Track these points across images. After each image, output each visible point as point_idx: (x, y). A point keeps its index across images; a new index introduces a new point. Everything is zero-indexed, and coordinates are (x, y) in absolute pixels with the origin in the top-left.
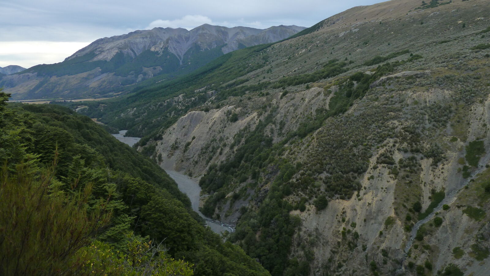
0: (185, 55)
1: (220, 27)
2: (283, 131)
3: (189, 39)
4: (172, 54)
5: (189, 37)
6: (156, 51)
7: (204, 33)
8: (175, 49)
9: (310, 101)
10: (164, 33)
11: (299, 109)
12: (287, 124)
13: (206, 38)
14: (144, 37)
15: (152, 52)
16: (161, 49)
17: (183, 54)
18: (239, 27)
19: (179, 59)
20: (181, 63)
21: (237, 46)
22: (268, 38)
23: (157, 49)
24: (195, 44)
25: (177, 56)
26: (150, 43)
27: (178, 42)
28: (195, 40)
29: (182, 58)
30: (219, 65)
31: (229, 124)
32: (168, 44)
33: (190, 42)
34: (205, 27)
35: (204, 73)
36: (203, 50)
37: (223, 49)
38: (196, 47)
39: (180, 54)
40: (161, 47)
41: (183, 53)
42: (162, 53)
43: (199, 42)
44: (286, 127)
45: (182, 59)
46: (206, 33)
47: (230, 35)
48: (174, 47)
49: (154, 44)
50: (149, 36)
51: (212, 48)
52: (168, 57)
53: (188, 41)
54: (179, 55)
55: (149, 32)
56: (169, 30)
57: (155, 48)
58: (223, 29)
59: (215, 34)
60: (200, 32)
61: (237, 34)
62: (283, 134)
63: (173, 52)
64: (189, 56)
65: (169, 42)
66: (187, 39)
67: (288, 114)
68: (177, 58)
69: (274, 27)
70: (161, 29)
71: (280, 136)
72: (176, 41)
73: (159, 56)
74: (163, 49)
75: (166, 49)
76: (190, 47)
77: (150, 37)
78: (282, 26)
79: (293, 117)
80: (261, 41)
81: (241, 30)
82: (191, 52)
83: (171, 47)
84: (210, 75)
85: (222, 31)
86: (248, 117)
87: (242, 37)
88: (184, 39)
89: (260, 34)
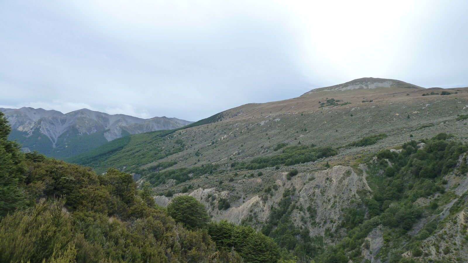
0: (59, 137)
1: (101, 113)
2: (317, 220)
3: (65, 122)
4: (45, 136)
5: (66, 120)
6: (24, 131)
7: (83, 117)
8: (48, 130)
9: (341, 181)
10: (35, 113)
11: (329, 191)
12: (320, 211)
13: (85, 123)
14: (10, 115)
15: (19, 132)
16: (32, 129)
17: (57, 137)
18: (121, 115)
19: (52, 141)
20: (54, 146)
21: (121, 132)
22: (152, 127)
23: (26, 129)
24: (73, 127)
25: (50, 138)
26: (16, 123)
27: (53, 124)
28: (72, 123)
29: (56, 140)
30: (120, 148)
31: (218, 212)
32: (40, 124)
33: (66, 125)
34: (84, 111)
35: (101, 155)
36: (82, 134)
37: (105, 134)
38: (73, 130)
39: (54, 137)
40: (31, 127)
41: (58, 135)
42: (31, 134)
43: (77, 126)
44: (319, 214)
45: (56, 142)
46: (85, 118)
47: (111, 122)
48: (47, 129)
49: (22, 123)
50: (15, 115)
51: (92, 132)
52: (39, 138)
53: (64, 123)
54: (52, 138)
55: (16, 111)
56: (40, 110)
57: (24, 128)
58: (104, 116)
59: (95, 119)
60: (79, 116)
61: (119, 121)
62: (319, 223)
63: (46, 133)
64: (65, 139)
65: (42, 122)
66: (63, 121)
67: (315, 198)
68: (50, 140)
69: (157, 118)
70: (32, 109)
71: (315, 227)
72: (49, 122)
73: (27, 137)
74: (33, 130)
75: (37, 129)
76: (65, 131)
77: (17, 116)
78: (164, 117)
79: (324, 202)
80: (145, 129)
81: (123, 117)
82: (68, 135)
83: (43, 129)
84: (113, 157)
85: (103, 117)
86: (245, 203)
87: (124, 124)
88: (60, 121)
89: (144, 123)
